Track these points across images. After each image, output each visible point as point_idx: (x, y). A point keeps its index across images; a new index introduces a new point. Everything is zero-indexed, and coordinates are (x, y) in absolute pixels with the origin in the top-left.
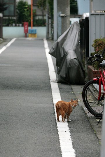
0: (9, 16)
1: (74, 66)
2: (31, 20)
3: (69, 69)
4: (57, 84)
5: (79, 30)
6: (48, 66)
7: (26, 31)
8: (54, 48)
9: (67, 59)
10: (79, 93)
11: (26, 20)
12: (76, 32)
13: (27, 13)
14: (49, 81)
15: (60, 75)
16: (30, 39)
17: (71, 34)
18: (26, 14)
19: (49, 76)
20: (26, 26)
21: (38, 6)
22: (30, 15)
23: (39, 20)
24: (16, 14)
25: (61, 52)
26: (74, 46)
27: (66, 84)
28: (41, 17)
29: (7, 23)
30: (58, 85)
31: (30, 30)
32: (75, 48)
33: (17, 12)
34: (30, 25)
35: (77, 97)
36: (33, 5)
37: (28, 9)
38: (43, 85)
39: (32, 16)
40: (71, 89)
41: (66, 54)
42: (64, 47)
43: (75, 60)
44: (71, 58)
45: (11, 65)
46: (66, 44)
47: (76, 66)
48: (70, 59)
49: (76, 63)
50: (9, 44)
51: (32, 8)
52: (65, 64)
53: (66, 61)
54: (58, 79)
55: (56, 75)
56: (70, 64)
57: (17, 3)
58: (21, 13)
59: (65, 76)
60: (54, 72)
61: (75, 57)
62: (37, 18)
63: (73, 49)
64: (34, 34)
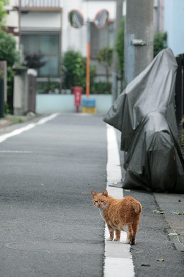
0: (48, 77)
1: (163, 148)
2: (86, 84)
3: (149, 156)
4: (122, 190)
5: (175, 69)
6: (106, 154)
7: (78, 103)
8: (116, 107)
9: (146, 133)
10: (174, 213)
11: (79, 83)
12: (166, 73)
13: (80, 72)
14: (104, 183)
15: (128, 170)
16: (83, 115)
17: (156, 76)
18: (78, 74)
19: (106, 173)
20: (78, 94)
21: (99, 60)
22: (85, 76)
23: (100, 83)
24: (62, 73)
25: (132, 118)
26: (161, 105)
27: (142, 192)
28: (103, 79)
29: (45, 88)
30: (124, 192)
31: (84, 100)
32: (165, 108)
33: (63, 70)
34: (84, 92)
35: (169, 224)
36: (91, 58)
37: (81, 64)
38: (86, 193)
39: (88, 77)
40: (154, 202)
41: (143, 122)
42: (140, 106)
43: (166, 135)
44: (154, 129)
45: (29, 152)
46: (145, 100)
47: (168, 148)
48: (152, 133)
49: (166, 141)
50: (42, 121)
51: (89, 63)
52: (140, 144)
53: (142, 137)
54: (123, 180)
55: (122, 171)
56: (153, 144)
57: (63, 55)
58: (70, 71)
59: (140, 172)
60: (118, 165)
61: (165, 127)
62: (97, 80)
63: (159, 111)
64: (91, 106)
